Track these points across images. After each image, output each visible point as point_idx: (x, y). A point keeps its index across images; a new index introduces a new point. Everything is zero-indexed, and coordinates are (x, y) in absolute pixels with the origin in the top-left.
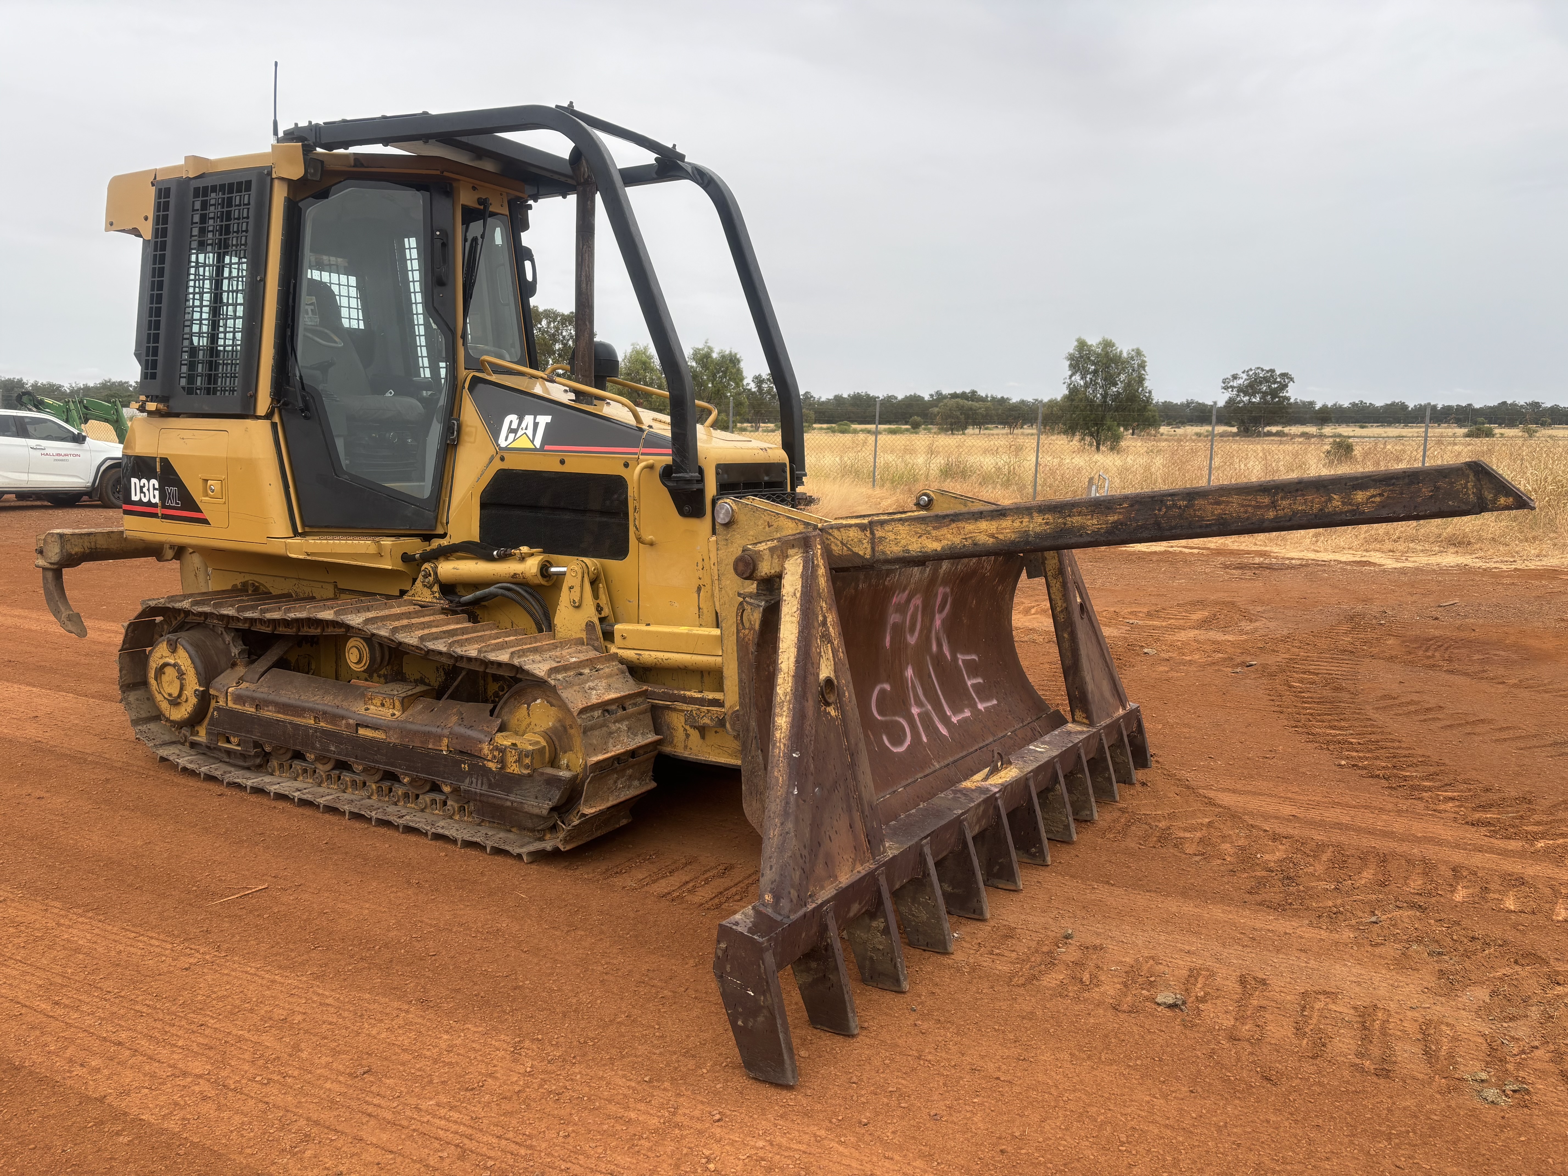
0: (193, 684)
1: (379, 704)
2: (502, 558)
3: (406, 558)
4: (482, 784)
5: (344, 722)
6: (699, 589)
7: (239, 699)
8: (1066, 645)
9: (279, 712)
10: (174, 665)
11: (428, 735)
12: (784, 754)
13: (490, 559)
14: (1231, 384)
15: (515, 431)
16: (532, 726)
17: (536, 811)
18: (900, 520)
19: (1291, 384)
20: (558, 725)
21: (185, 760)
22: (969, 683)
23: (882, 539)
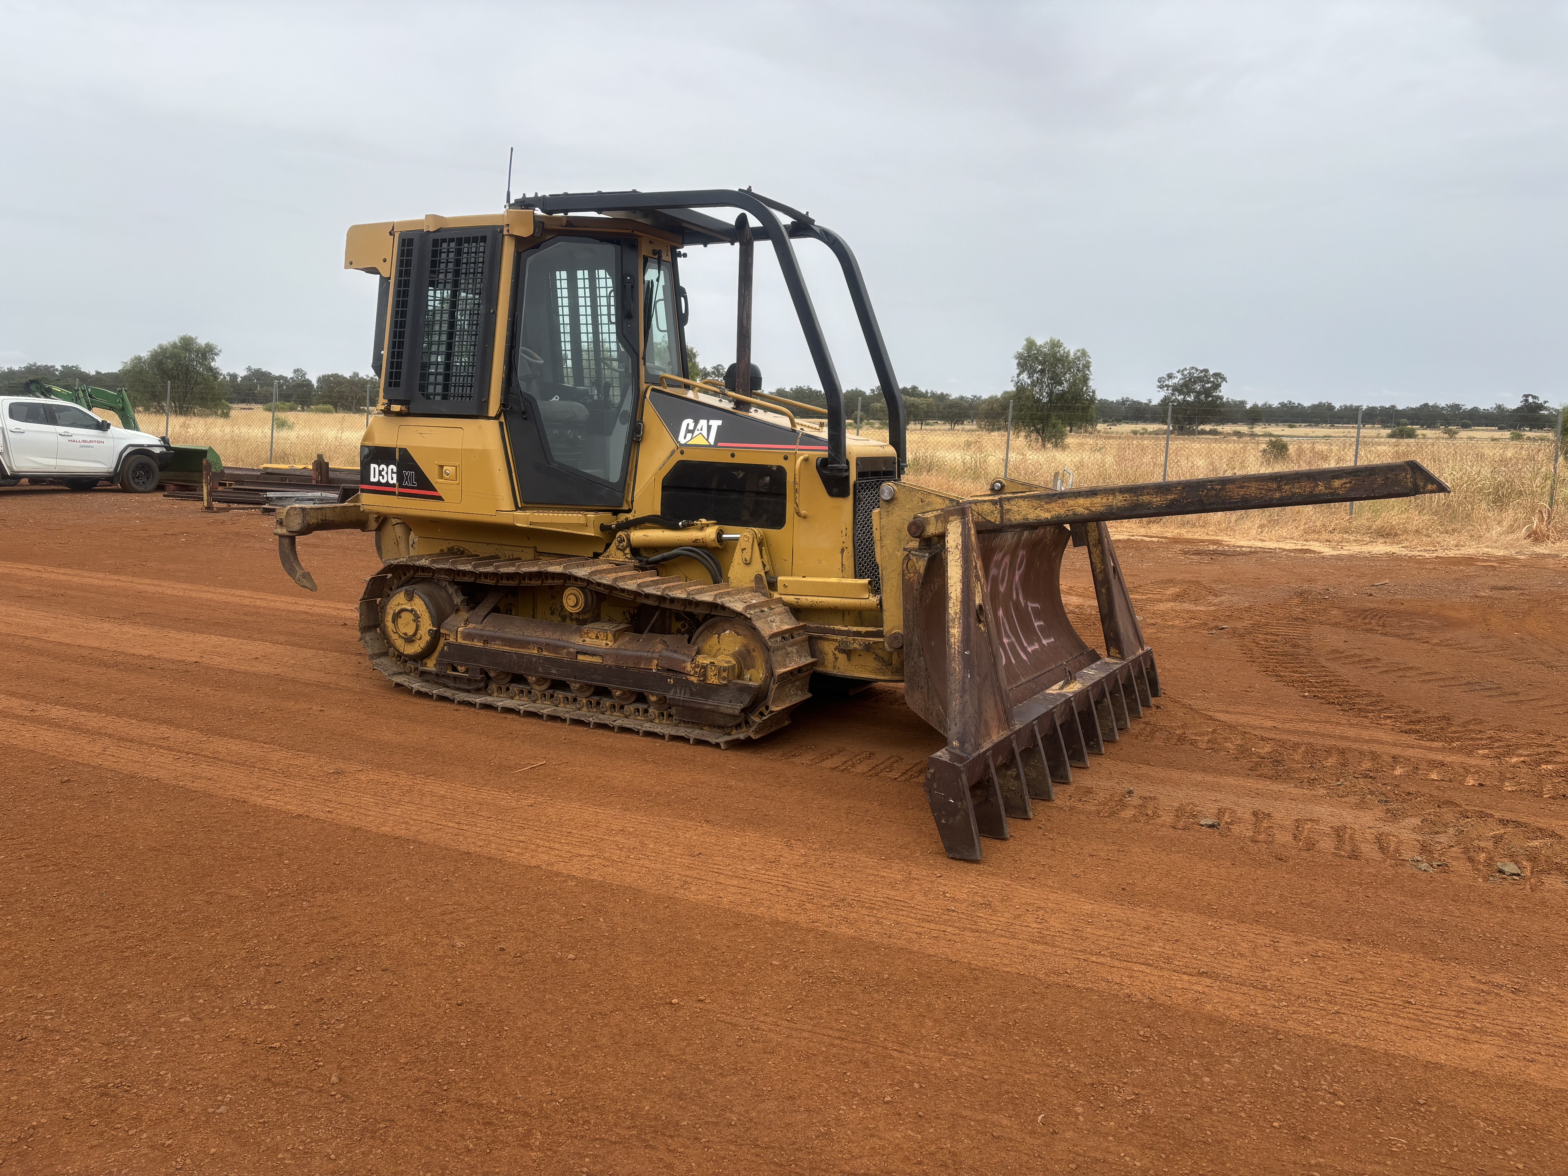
0: (426, 625)
1: (594, 637)
2: (685, 528)
3: (603, 528)
4: (685, 694)
5: (565, 651)
6: (843, 550)
7: (468, 636)
8: (1104, 597)
9: (505, 645)
10: (411, 611)
11: (640, 658)
12: (959, 652)
13: (676, 528)
14: (1167, 383)
15: (692, 432)
16: (722, 650)
17: (730, 711)
18: (1022, 497)
19: (1223, 384)
20: (743, 649)
21: (416, 686)
22: (1036, 624)
23: (1008, 511)
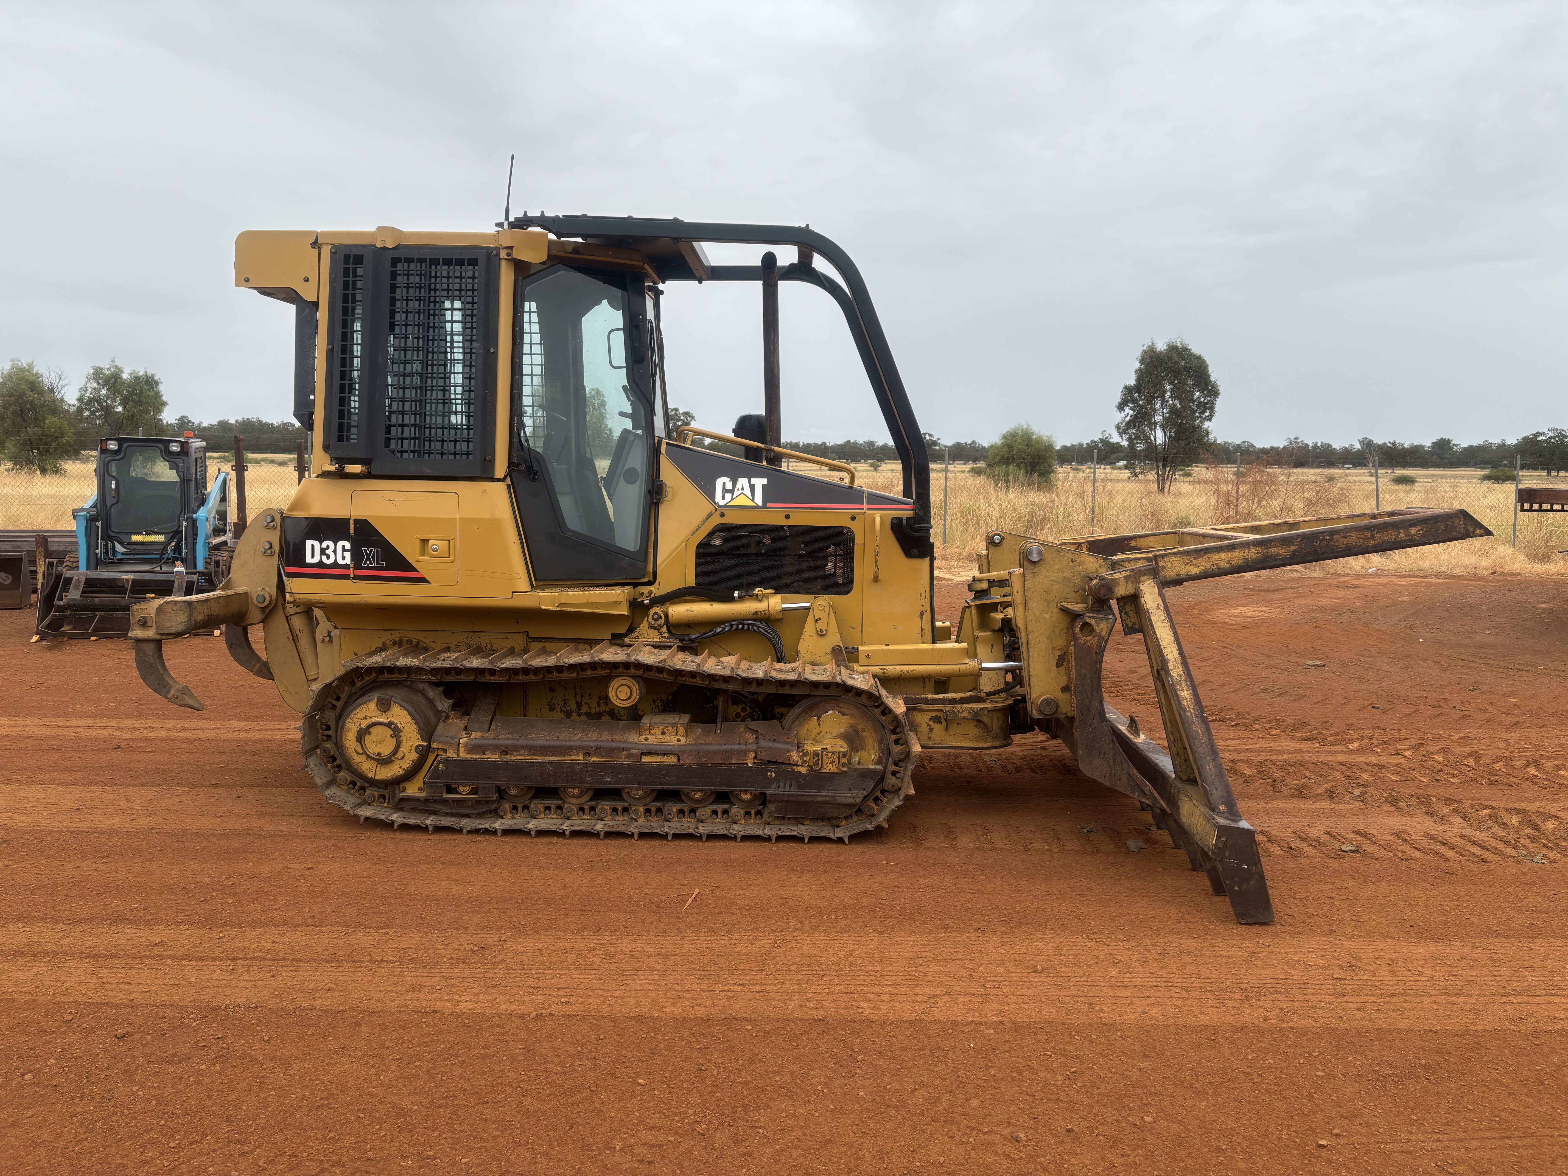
0: (412, 739)
1: (659, 732)
2: (741, 598)
3: (629, 604)
4: (791, 786)
5: (625, 753)
6: (922, 614)
7: (471, 748)
9: (534, 755)
10: (389, 725)
11: (731, 752)
13: (730, 599)
15: (732, 491)
16: (823, 733)
17: (851, 801)
20: (850, 730)
